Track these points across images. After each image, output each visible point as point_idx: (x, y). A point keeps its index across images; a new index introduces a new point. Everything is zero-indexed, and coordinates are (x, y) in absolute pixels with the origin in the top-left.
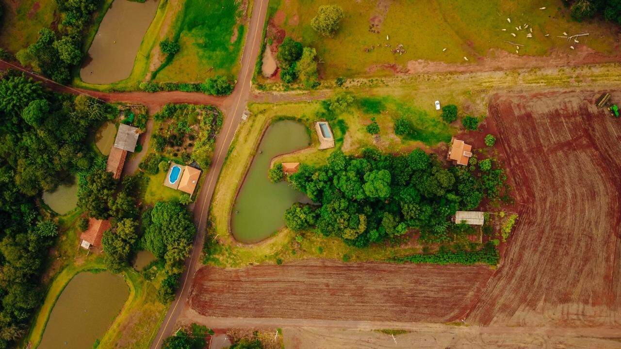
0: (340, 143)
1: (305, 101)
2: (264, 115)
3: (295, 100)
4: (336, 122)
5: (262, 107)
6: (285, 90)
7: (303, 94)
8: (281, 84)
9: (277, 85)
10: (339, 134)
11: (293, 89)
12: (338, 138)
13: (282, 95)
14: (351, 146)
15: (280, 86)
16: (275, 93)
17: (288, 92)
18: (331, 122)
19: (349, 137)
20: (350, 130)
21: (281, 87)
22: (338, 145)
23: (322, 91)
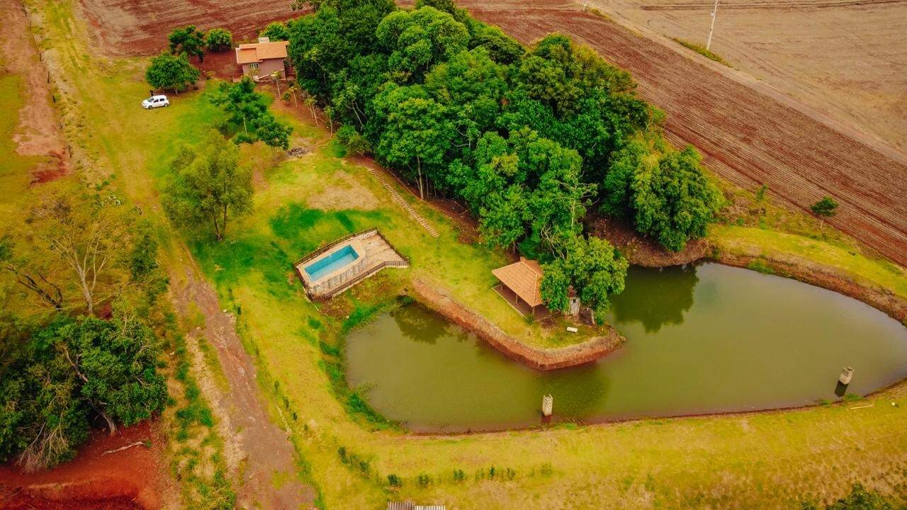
0: (353, 218)
1: (238, 332)
2: (371, 457)
3: (242, 371)
4: (284, 244)
5: (332, 476)
6: (207, 421)
7: (203, 347)
8: (176, 446)
9: (184, 462)
10: (323, 229)
11: (192, 394)
12: (342, 227)
13: (237, 426)
14: (350, 187)
15: (186, 451)
16: (233, 456)
17: (215, 404)
18: (293, 256)
19: (323, 199)
20: (298, 200)
21: (193, 444)
22: (365, 222)
23: (175, 301)
